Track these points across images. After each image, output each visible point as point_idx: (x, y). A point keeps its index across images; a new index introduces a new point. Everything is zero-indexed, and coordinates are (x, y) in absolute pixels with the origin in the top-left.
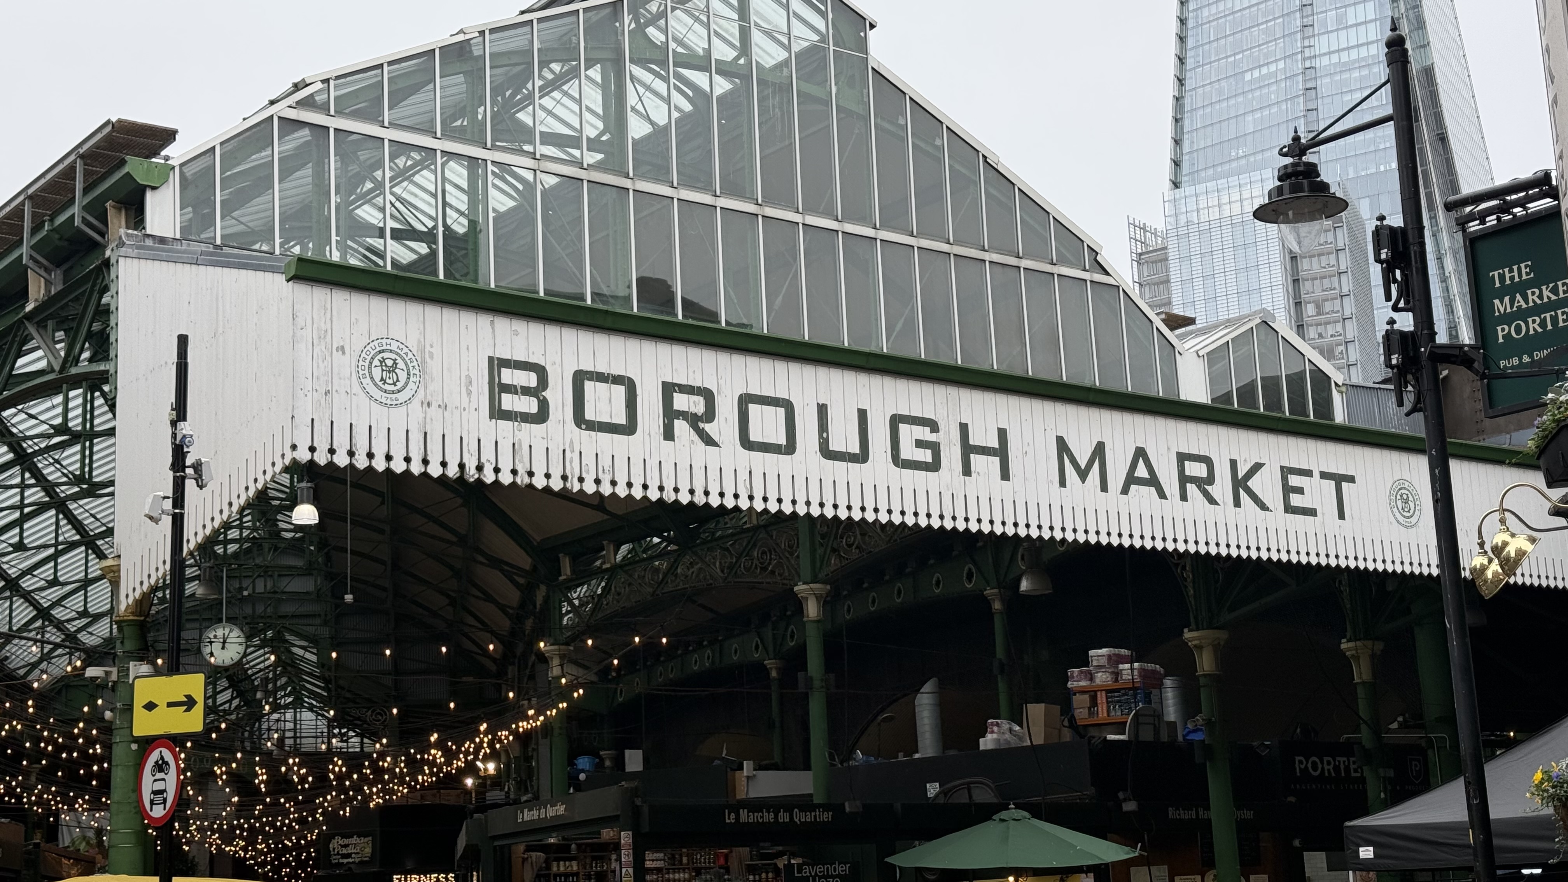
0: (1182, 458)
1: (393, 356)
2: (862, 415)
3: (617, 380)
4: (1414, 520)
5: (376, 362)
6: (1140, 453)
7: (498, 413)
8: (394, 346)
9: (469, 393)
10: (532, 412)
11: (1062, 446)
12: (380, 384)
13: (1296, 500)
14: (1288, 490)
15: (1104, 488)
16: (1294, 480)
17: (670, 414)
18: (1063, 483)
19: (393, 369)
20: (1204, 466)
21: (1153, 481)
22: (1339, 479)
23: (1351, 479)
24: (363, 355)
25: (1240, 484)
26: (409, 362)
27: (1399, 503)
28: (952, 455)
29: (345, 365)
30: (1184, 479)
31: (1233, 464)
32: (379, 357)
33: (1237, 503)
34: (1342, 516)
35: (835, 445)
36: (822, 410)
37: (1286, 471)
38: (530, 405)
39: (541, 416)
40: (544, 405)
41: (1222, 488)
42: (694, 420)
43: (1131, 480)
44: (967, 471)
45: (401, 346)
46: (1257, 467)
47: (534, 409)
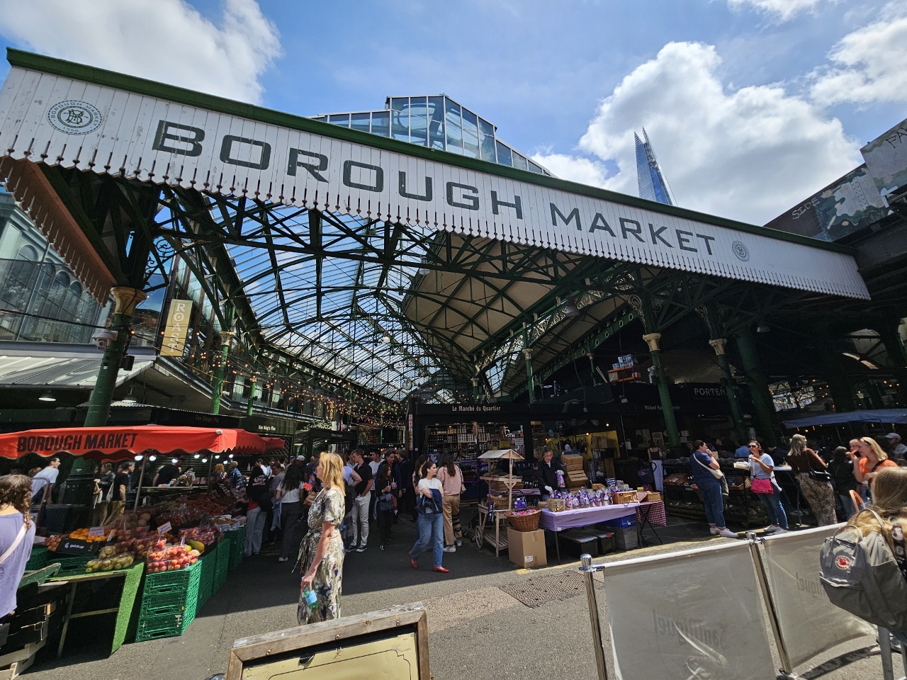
0: (622, 221)
1: (81, 110)
2: (429, 181)
3: (257, 143)
4: (746, 258)
5: (67, 111)
6: (598, 216)
7: (158, 146)
8: (84, 106)
9: (139, 135)
10: (188, 150)
11: (553, 208)
12: (66, 122)
13: (685, 244)
14: (681, 240)
15: (579, 227)
16: (683, 236)
17: (294, 163)
18: (555, 223)
19: (79, 116)
20: (635, 225)
21: (607, 228)
22: (707, 238)
23: (713, 239)
24: (57, 106)
25: (655, 235)
26: (93, 115)
27: (738, 250)
28: (485, 203)
29: (39, 109)
30: (624, 230)
31: (651, 226)
32: (70, 109)
33: (655, 242)
34: (710, 253)
35: (410, 191)
36: (402, 176)
37: (679, 232)
39: (195, 153)
40: (198, 148)
41: (646, 234)
43: (595, 226)
44: (495, 211)
45: (89, 106)
46: (663, 229)
47: (190, 149)
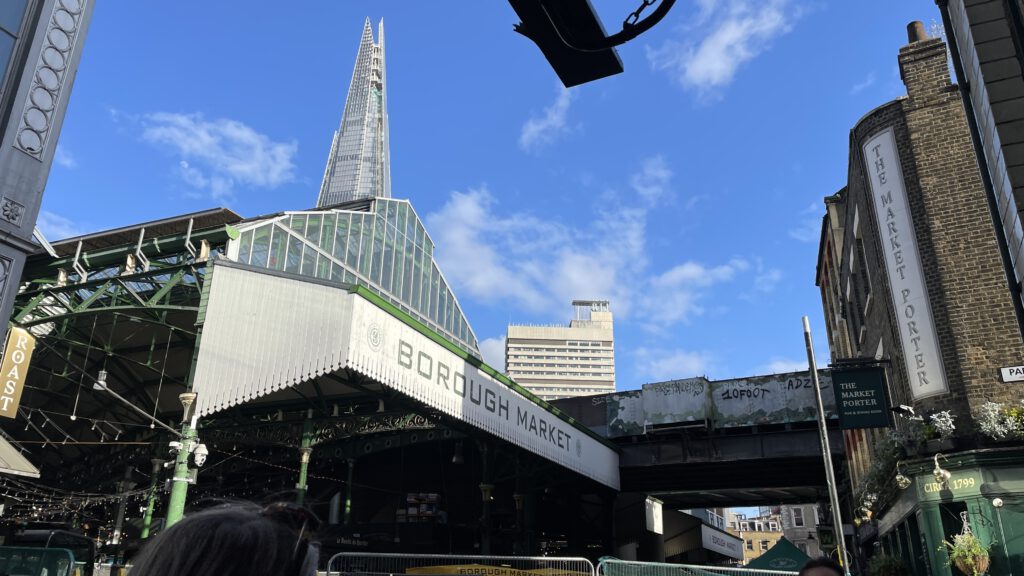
0: (541, 421)
1: (377, 331)
2: (480, 388)
3: (429, 358)
5: (372, 333)
6: (533, 417)
7: (401, 363)
8: (377, 328)
9: (394, 352)
11: (519, 410)
12: (373, 341)
13: (561, 442)
14: (560, 438)
15: (526, 427)
16: (561, 435)
17: (440, 374)
18: (518, 424)
19: (376, 337)
20: (545, 425)
21: (535, 428)
22: (569, 437)
24: (369, 328)
25: (551, 433)
26: (380, 335)
28: (497, 407)
29: (365, 330)
30: (541, 429)
31: (550, 426)
32: (373, 330)
33: (550, 440)
34: (568, 450)
35: (474, 397)
36: (472, 382)
37: (560, 431)
38: (406, 360)
39: (409, 366)
40: (411, 361)
41: (547, 434)
42: (445, 378)
43: (531, 426)
45: (379, 328)
46: (554, 428)
47: (408, 363)
